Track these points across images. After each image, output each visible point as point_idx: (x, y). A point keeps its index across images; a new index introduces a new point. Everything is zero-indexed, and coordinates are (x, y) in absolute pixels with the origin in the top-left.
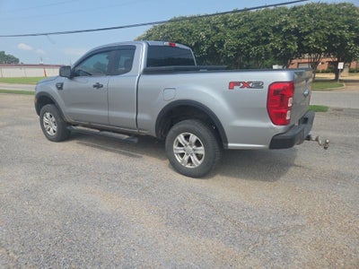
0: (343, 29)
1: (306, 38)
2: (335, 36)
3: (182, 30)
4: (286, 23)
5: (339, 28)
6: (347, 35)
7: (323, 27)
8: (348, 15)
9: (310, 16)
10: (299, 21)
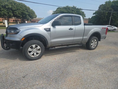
0: (25, 11)
1: (15, 12)
4: (7, 5)
5: (24, 11)
6: (26, 13)
7: (20, 9)
8: (25, 7)
9: (14, 4)
10: (11, 5)
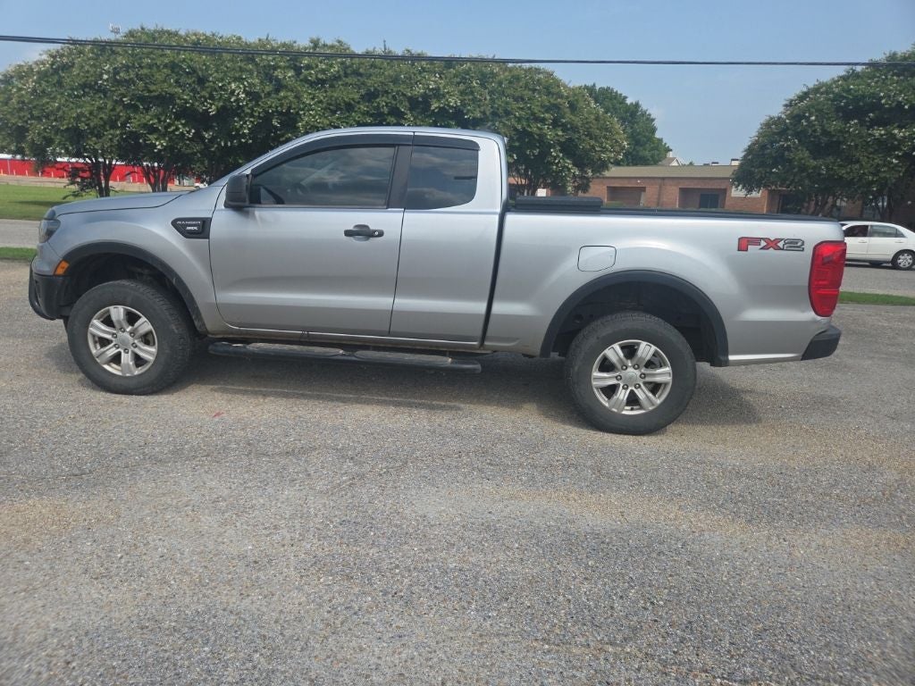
0: (543, 120)
2: (530, 134)
3: (174, 67)
4: (437, 94)
5: (537, 119)
6: (550, 135)
7: (507, 113)
8: (549, 93)
9: (483, 85)
10: (462, 93)
